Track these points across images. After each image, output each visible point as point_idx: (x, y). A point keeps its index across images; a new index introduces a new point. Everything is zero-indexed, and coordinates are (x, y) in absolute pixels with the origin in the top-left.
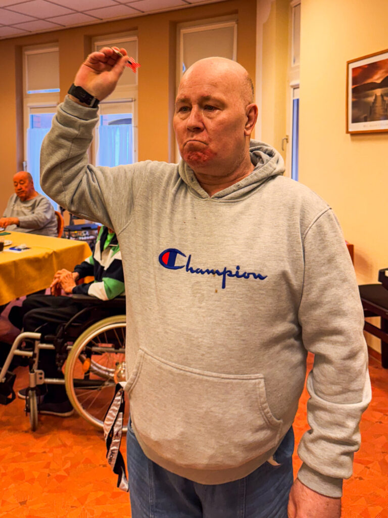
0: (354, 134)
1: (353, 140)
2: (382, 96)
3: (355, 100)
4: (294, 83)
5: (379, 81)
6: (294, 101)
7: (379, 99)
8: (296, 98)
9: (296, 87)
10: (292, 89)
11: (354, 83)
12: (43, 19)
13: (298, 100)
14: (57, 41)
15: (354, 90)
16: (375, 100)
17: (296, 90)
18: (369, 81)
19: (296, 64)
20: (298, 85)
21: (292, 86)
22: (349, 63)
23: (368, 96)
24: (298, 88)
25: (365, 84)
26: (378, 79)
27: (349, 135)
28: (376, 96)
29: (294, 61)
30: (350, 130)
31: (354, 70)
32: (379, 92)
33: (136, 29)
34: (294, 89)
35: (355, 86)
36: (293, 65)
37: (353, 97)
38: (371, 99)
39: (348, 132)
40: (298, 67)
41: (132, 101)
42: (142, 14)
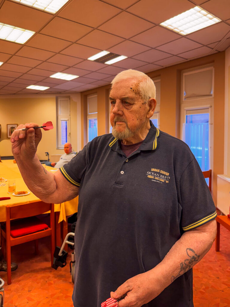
33: (159, 75)
41: (157, 113)
42: (162, 68)
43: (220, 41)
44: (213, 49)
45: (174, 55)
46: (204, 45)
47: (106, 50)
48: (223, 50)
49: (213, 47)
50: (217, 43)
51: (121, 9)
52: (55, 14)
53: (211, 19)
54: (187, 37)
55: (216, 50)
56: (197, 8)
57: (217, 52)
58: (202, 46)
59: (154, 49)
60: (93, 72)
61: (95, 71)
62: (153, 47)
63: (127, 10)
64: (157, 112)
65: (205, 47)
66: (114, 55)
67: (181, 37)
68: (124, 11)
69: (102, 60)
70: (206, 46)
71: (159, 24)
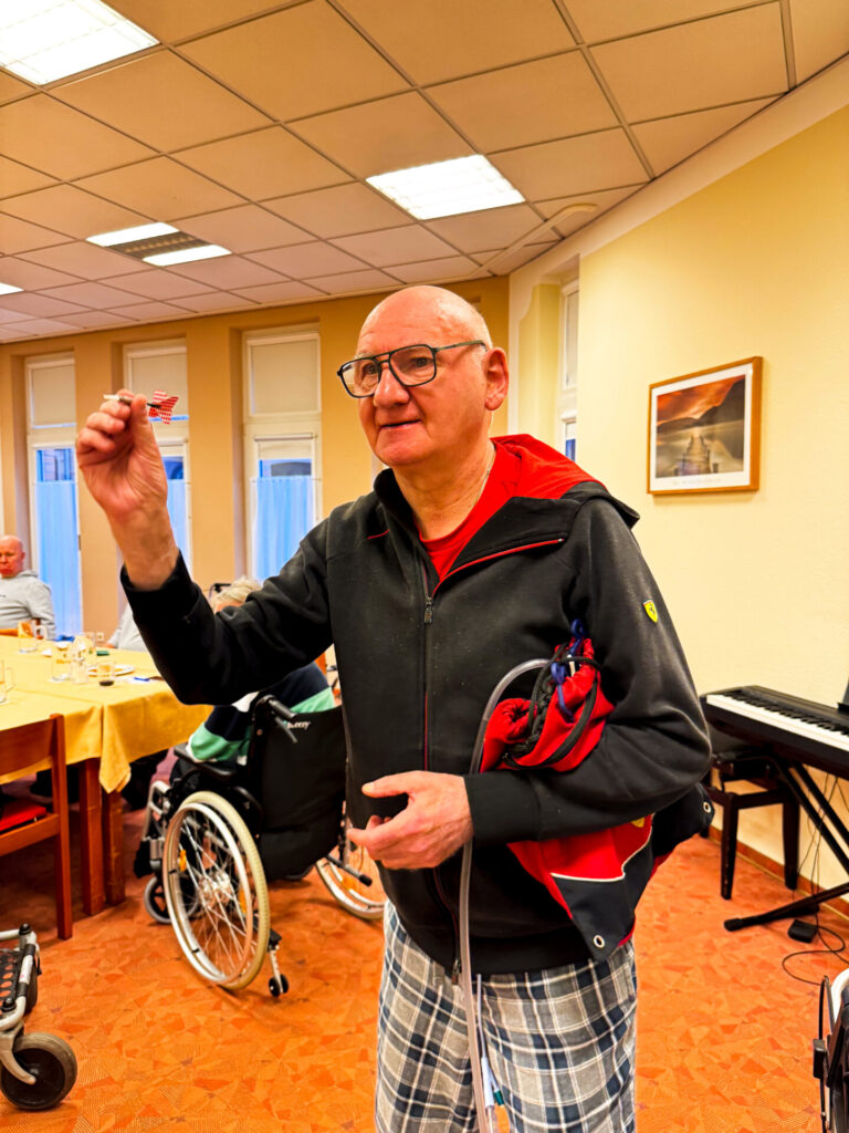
0: (658, 495)
1: (656, 503)
2: (702, 438)
3: (660, 443)
4: (568, 414)
5: (697, 417)
6: (567, 442)
7: (697, 444)
8: (570, 438)
9: (570, 421)
10: (564, 425)
11: (659, 419)
12: (162, 301)
13: (573, 442)
14: (182, 336)
15: (660, 429)
16: (692, 443)
17: (570, 426)
18: (683, 415)
19: (571, 386)
20: (574, 418)
21: (564, 420)
22: (652, 387)
23: (680, 438)
24: (574, 422)
25: (676, 421)
26: (695, 413)
27: (650, 496)
28: (693, 439)
29: (567, 381)
30: (652, 489)
31: (660, 398)
32: (697, 431)
33: (316, 320)
34: (568, 424)
35: (661, 423)
36: (565, 387)
37: (658, 439)
38: (685, 443)
39: (649, 492)
40: (574, 390)
41: (311, 438)
42: (326, 297)
43: (506, 248)
44: (481, 265)
45: (373, 267)
46: (462, 253)
47: (169, 222)
48: (505, 272)
49: (482, 262)
50: (495, 253)
51: (271, 118)
52: (42, 86)
53: (501, 192)
54: (428, 224)
55: (489, 271)
56: (478, 161)
57: (489, 275)
58: (457, 253)
59: (325, 241)
60: (88, 281)
61: (95, 281)
62: (324, 236)
63: (289, 126)
64: (309, 436)
65: (463, 258)
66: (191, 239)
67: (412, 221)
68: (280, 125)
69: (136, 249)
70: (468, 256)
71: (364, 179)
